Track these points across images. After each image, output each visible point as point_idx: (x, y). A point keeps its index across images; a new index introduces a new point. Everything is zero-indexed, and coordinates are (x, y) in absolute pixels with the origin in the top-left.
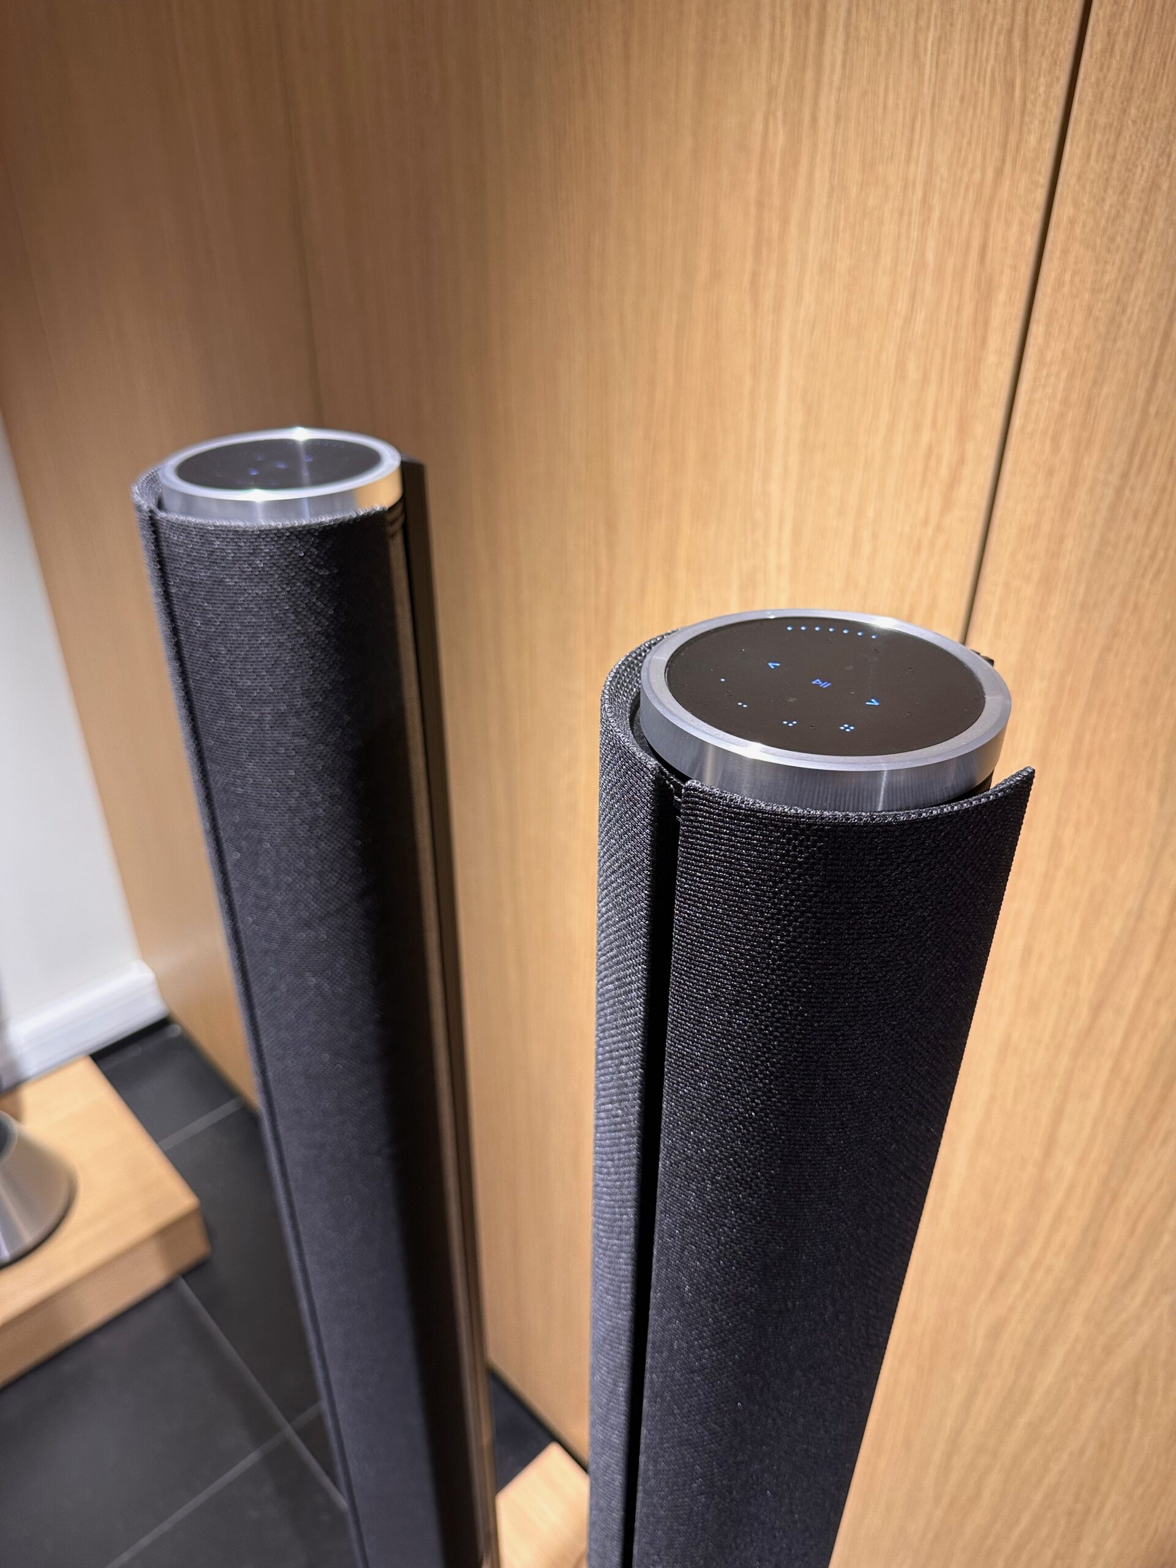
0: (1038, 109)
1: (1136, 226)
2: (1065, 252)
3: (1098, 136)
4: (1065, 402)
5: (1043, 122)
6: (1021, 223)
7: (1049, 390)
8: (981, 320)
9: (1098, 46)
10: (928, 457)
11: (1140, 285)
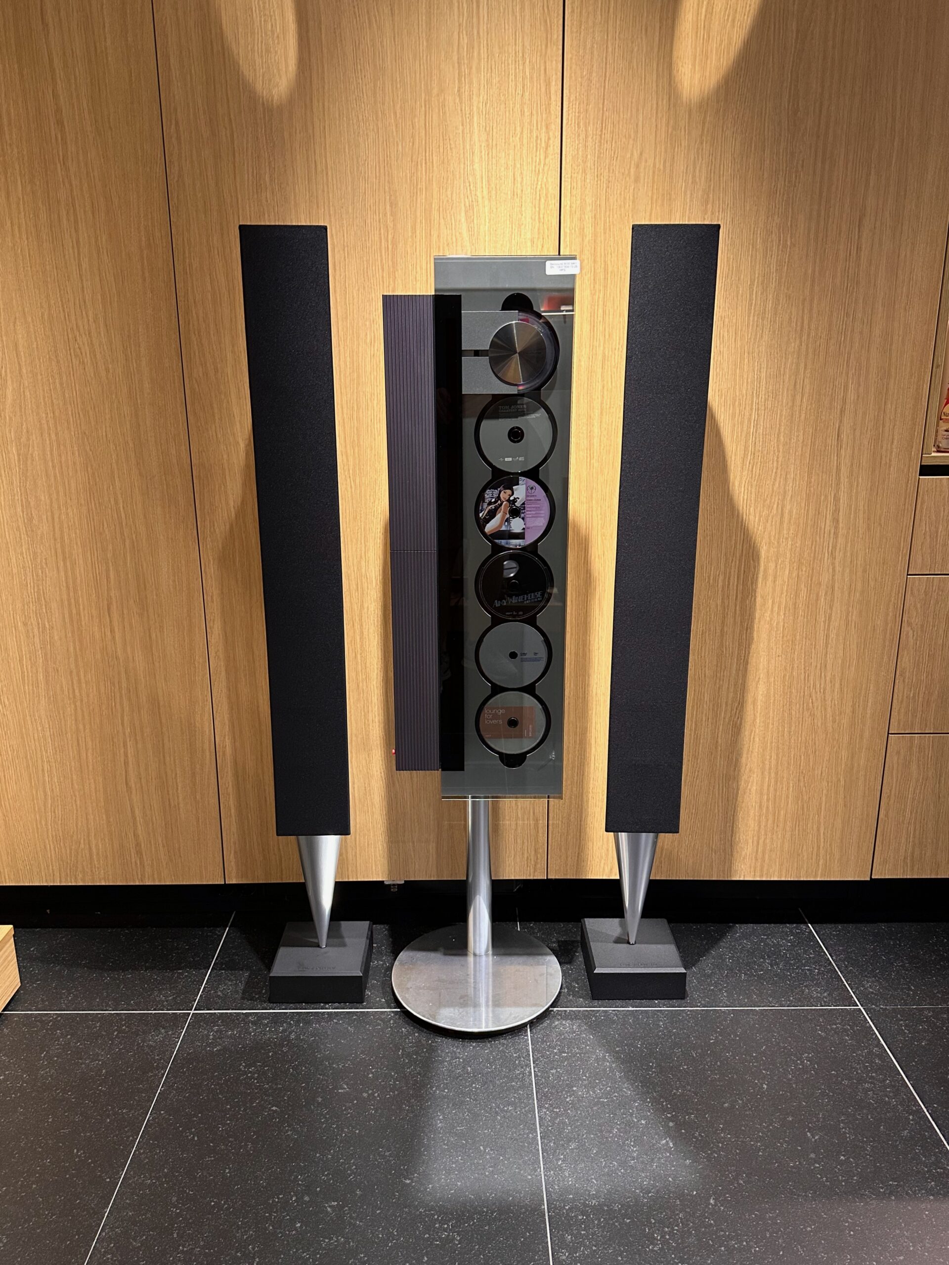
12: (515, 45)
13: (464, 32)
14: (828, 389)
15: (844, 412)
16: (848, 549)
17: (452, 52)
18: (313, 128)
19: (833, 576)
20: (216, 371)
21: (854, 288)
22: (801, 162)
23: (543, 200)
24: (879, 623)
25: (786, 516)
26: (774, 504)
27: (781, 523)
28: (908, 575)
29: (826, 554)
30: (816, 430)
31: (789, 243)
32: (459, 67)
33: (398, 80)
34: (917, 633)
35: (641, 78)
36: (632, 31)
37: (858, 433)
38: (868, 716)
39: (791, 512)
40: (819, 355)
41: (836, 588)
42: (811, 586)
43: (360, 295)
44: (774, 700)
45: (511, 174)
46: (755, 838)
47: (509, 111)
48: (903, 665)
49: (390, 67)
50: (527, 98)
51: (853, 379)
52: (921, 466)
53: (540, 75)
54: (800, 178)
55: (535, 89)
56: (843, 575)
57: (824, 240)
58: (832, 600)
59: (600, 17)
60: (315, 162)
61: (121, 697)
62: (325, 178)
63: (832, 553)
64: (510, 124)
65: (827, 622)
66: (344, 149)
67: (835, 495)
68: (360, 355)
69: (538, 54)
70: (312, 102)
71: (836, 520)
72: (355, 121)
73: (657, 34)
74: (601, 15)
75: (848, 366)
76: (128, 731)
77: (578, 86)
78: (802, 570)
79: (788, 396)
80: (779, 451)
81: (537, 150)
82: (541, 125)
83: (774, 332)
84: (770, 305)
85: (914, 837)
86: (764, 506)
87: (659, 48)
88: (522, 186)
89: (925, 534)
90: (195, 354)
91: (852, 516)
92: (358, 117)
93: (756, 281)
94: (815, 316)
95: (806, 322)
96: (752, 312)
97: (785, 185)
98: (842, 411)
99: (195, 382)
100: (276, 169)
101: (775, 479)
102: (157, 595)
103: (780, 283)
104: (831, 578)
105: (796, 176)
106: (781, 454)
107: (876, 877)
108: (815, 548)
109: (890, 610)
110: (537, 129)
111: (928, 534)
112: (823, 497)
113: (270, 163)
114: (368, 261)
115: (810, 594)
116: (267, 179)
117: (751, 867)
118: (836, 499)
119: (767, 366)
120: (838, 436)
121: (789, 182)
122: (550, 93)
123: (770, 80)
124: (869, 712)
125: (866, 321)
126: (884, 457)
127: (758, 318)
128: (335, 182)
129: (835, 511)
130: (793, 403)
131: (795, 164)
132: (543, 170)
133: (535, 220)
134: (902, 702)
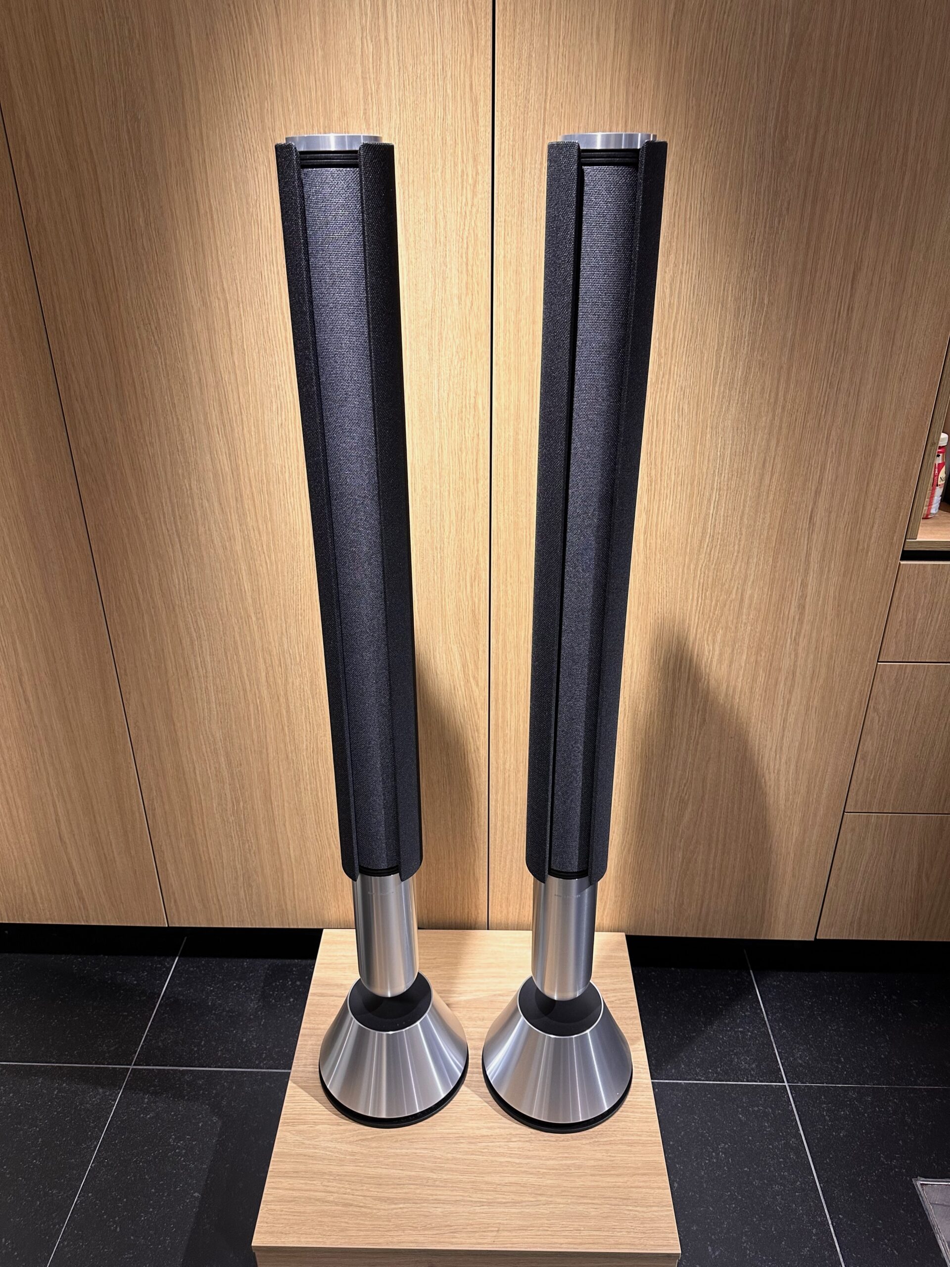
0: (483, 31)
1: (527, 70)
2: (503, 83)
3: (507, 40)
4: (514, 140)
5: (486, 36)
6: (484, 74)
7: (507, 137)
8: (475, 115)
9: (501, 8)
10: (462, 176)
11: (532, 92)
12: (433, 54)
13: (368, 38)
14: (802, 468)
15: (820, 492)
16: (814, 635)
17: (355, 64)
18: (191, 161)
19: (795, 661)
20: (105, 440)
21: (840, 355)
22: (786, 204)
23: (471, 250)
24: (842, 708)
25: (747, 601)
26: (733, 588)
27: (741, 607)
28: (878, 662)
29: (789, 640)
30: (785, 512)
31: (766, 302)
32: (365, 84)
33: (290, 100)
34: (883, 719)
35: (591, 96)
36: (580, 35)
37: (833, 515)
38: (824, 796)
39: (751, 597)
40: (794, 431)
41: (798, 674)
42: (770, 671)
43: (261, 358)
44: (725, 779)
45: (432, 217)
46: (699, 902)
47: (428, 140)
48: (865, 749)
49: (278, 83)
50: (450, 123)
51: (832, 457)
52: (903, 551)
53: (464, 94)
54: (783, 224)
55: (459, 111)
56: (806, 661)
57: (809, 298)
58: (793, 686)
59: (539, 16)
60: (197, 202)
61: (44, 762)
62: (210, 222)
63: (795, 640)
64: (429, 154)
65: (786, 706)
66: (231, 186)
67: (802, 580)
68: (266, 424)
69: (462, 65)
70: (186, 128)
71: (802, 607)
72: (240, 151)
73: (612, 38)
74: (541, 13)
75: (827, 443)
76: (55, 793)
77: (513, 107)
78: (761, 656)
79: (755, 475)
80: (741, 534)
81: (462, 187)
82: (467, 155)
83: (743, 404)
84: (739, 373)
85: (863, 905)
86: (722, 591)
87: (614, 56)
88: (446, 232)
89: (901, 622)
90: (80, 423)
91: (820, 603)
92: (244, 147)
93: (725, 345)
94: (792, 386)
95: (781, 394)
96: (718, 382)
97: (765, 231)
98: (817, 492)
99: (82, 452)
100: (151, 211)
101: (736, 563)
102: (68, 668)
103: (753, 349)
104: (792, 664)
105: (779, 222)
106: (743, 537)
107: (822, 938)
108: (777, 633)
109: (856, 696)
110: (463, 161)
111: (905, 622)
112: (788, 583)
113: (143, 204)
114: (268, 320)
115: (769, 678)
116: (142, 224)
117: (693, 926)
118: (804, 585)
119: (733, 441)
120: (811, 518)
121: (771, 227)
122: (477, 116)
123: (753, 100)
124: (825, 792)
125: (852, 391)
126: (861, 543)
127: (725, 388)
128: (222, 226)
129: (802, 596)
130: (761, 483)
131: (779, 206)
132: (471, 212)
133: (462, 272)
134: (861, 784)
